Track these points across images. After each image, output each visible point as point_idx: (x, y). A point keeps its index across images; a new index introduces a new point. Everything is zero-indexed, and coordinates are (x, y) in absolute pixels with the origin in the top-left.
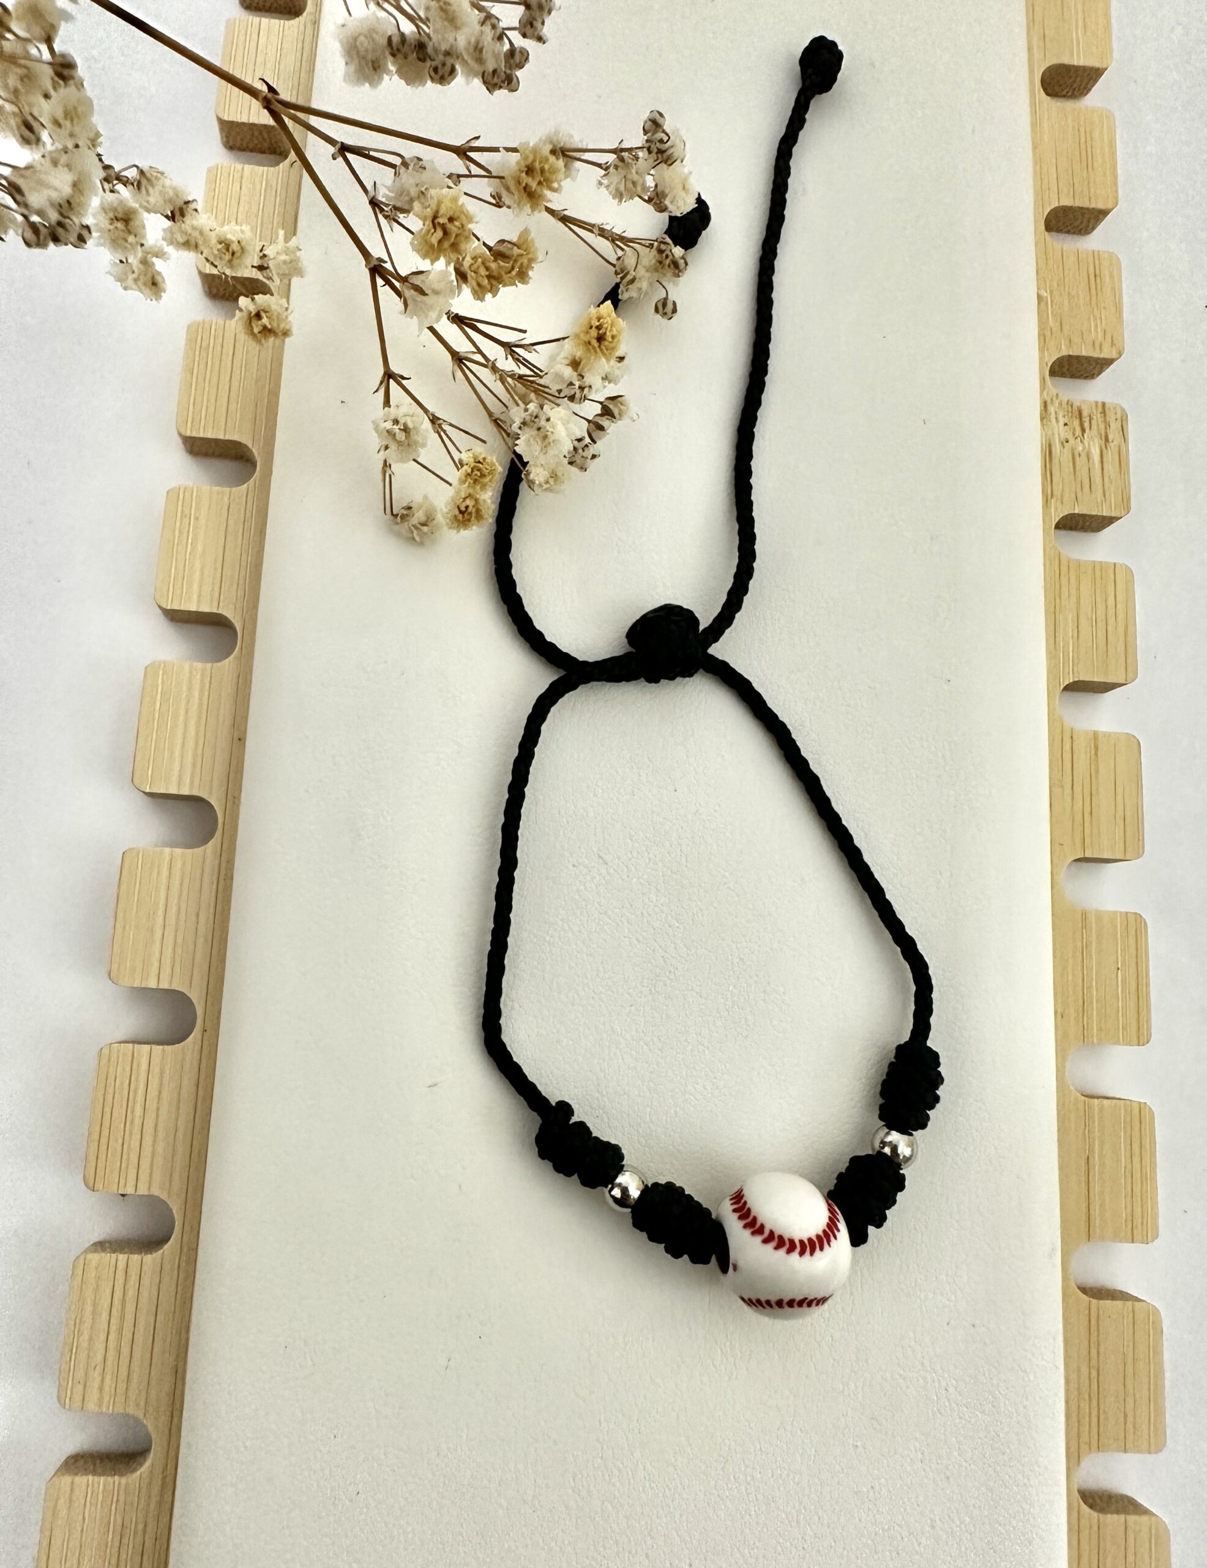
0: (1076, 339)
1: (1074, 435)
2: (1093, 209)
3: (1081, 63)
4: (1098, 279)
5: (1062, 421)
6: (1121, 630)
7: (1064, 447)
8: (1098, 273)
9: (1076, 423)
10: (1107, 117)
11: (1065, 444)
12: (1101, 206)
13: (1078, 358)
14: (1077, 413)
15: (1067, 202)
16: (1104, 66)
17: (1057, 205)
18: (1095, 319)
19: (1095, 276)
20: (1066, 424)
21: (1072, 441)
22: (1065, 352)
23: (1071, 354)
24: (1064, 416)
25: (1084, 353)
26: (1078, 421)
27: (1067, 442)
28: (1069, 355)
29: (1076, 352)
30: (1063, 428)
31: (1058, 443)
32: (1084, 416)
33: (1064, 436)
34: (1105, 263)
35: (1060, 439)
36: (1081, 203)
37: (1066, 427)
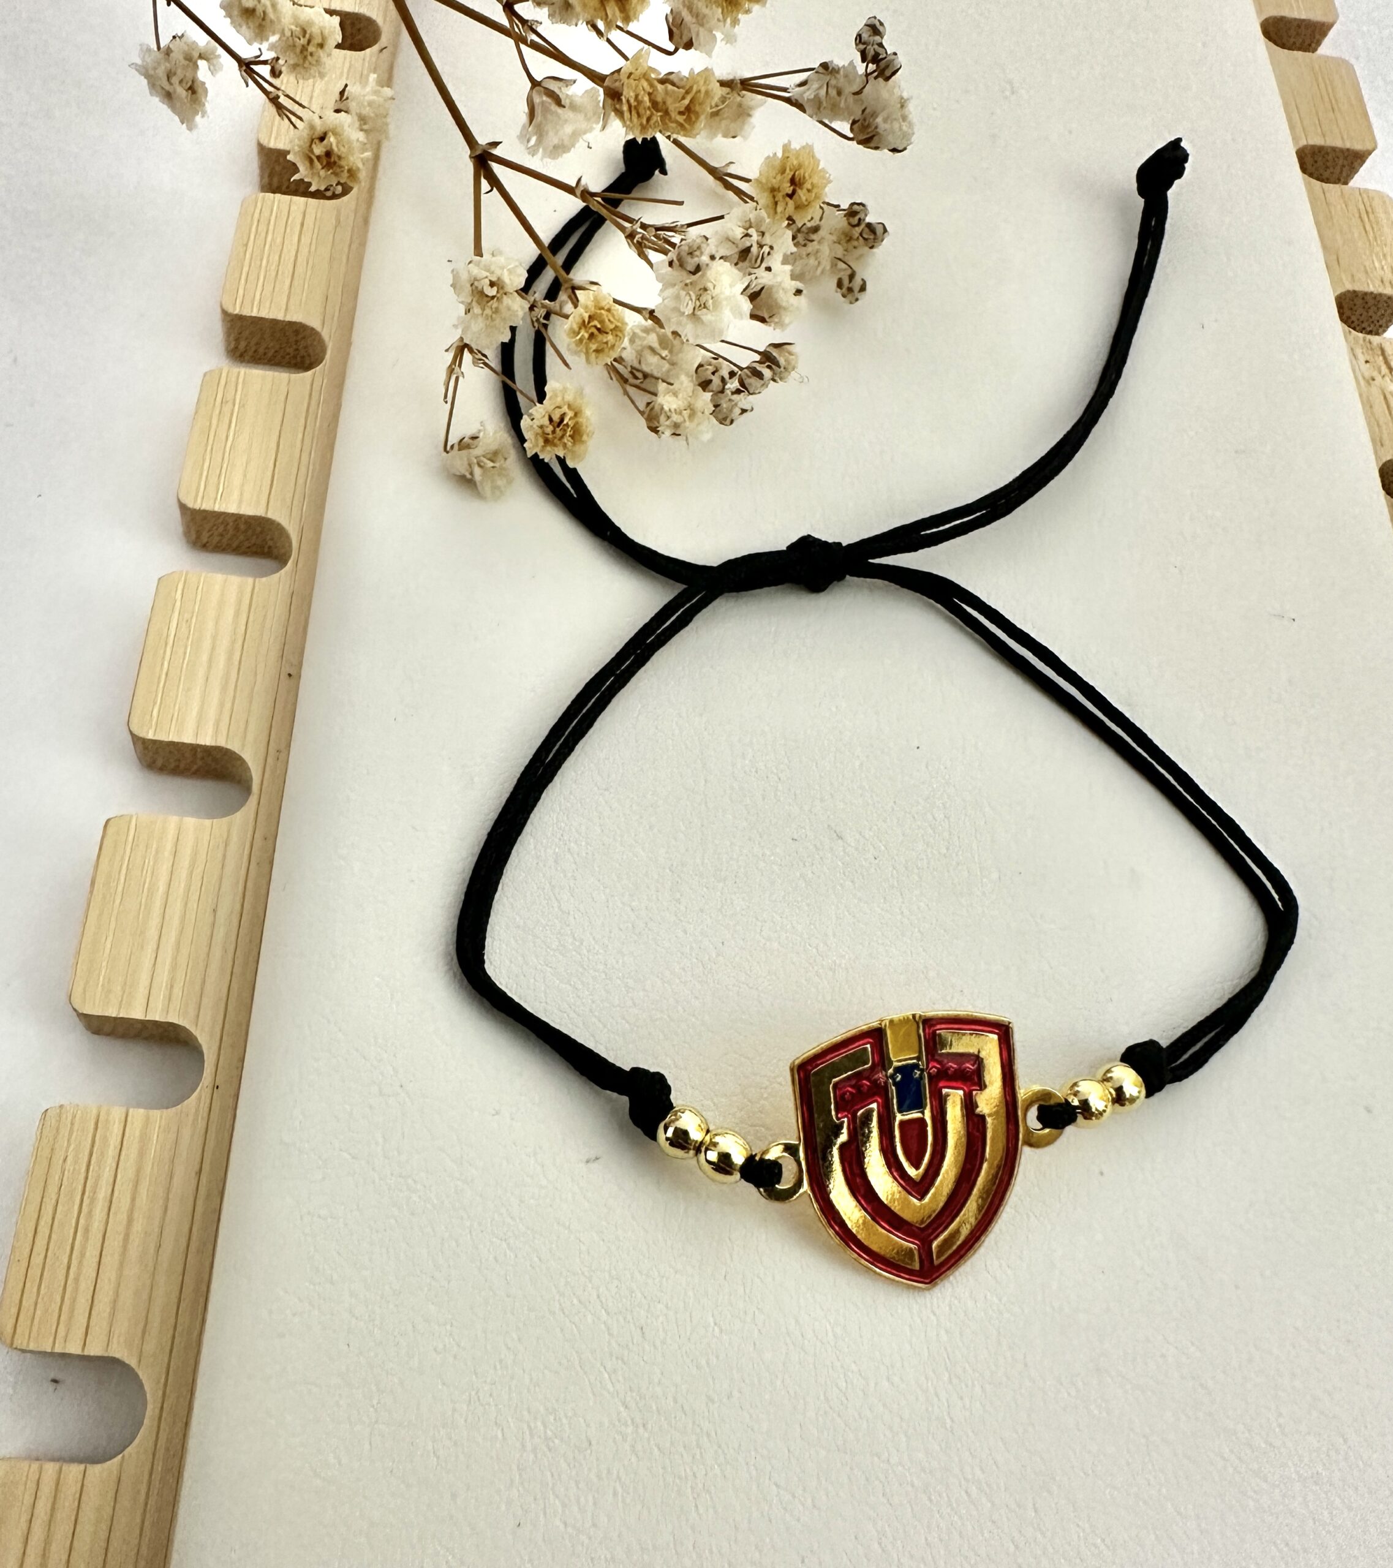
0: (1361, 275)
1: (1380, 372)
2: (1348, 150)
3: (1303, 17)
4: (1371, 216)
5: (1362, 358)
7: (1369, 384)
8: (1369, 210)
9: (1381, 359)
10: (1344, 67)
11: (1372, 382)
12: (1358, 146)
13: (1366, 294)
14: (1378, 349)
15: (1317, 141)
16: (1331, 21)
17: (1305, 143)
18: (1377, 255)
19: (1367, 213)
20: (1367, 362)
22: (1349, 287)
23: (1357, 289)
24: (1363, 353)
25: (1371, 289)
28: (1354, 291)
29: (1366, 289)
30: (1365, 367)
31: (1362, 382)
32: (1386, 354)
33: (1367, 375)
34: (1376, 203)
35: (1364, 378)
36: (1334, 141)
37: (1368, 364)
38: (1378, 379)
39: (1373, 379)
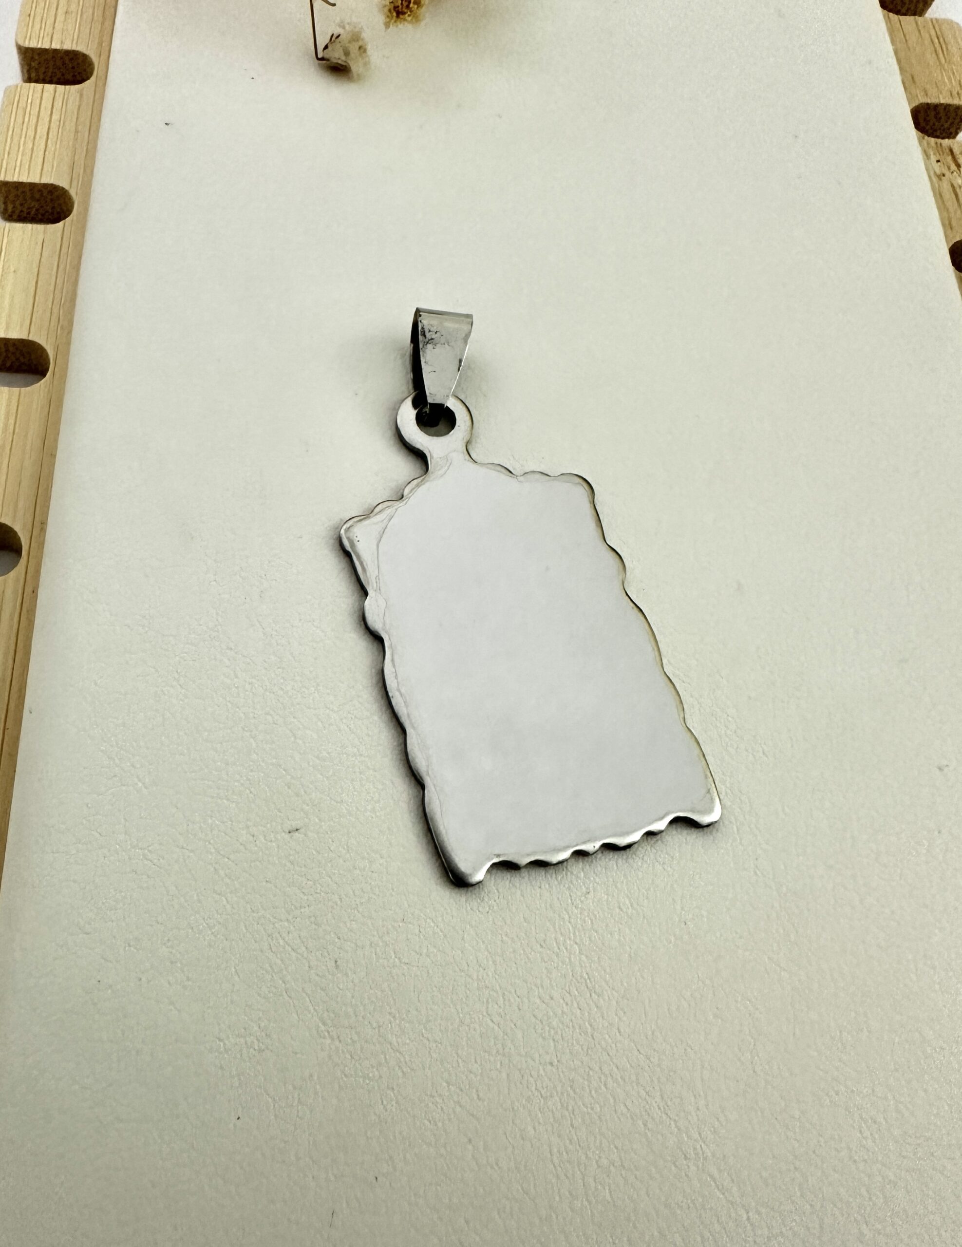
0: (932, 91)
1: (949, 168)
4: (941, 40)
5: (933, 158)
7: (941, 180)
8: (939, 34)
9: (950, 158)
11: (943, 178)
13: (936, 107)
14: (948, 150)
18: (947, 73)
19: (938, 37)
20: (938, 161)
21: (947, 173)
22: (923, 100)
23: (929, 101)
24: (934, 154)
25: (942, 101)
26: (950, 157)
27: (944, 175)
28: (928, 104)
29: (937, 101)
30: (936, 166)
31: (935, 179)
32: (954, 154)
33: (938, 172)
34: (946, 29)
35: (935, 175)
37: (939, 163)
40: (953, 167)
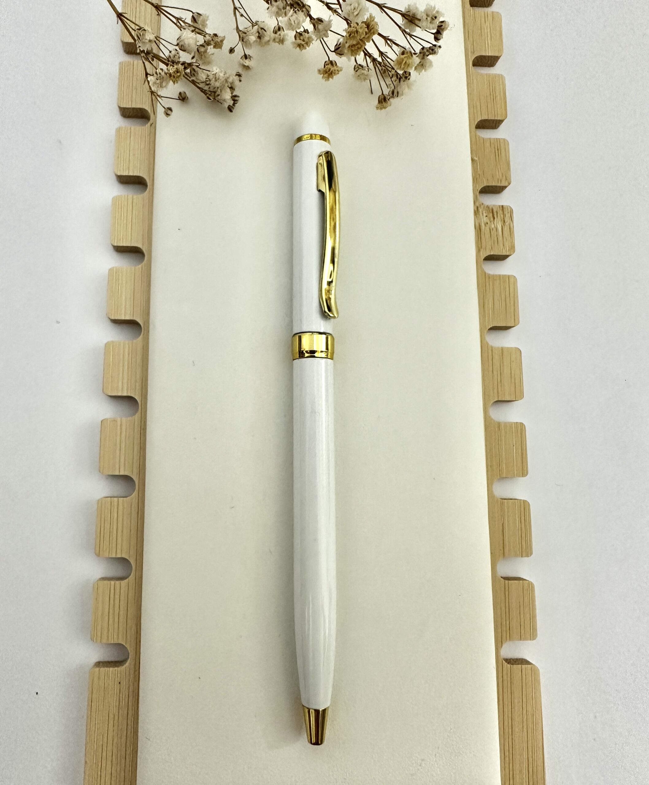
0: (490, 178)
1: (490, 220)
2: (495, 120)
3: (490, 55)
4: (499, 151)
6: (512, 303)
7: (486, 226)
8: (499, 148)
9: (491, 215)
10: (501, 77)
12: (499, 118)
13: (491, 187)
14: (491, 211)
15: (485, 117)
16: (500, 55)
17: (481, 119)
18: (498, 169)
19: (497, 149)
20: (486, 216)
22: (485, 184)
23: (488, 185)
24: (485, 213)
25: (494, 184)
29: (490, 184)
30: (485, 218)
31: (483, 225)
32: (494, 212)
33: (485, 221)
34: (502, 145)
35: (484, 223)
36: (491, 117)
37: (487, 217)
38: (489, 223)
39: (487, 223)
40: (492, 219)
